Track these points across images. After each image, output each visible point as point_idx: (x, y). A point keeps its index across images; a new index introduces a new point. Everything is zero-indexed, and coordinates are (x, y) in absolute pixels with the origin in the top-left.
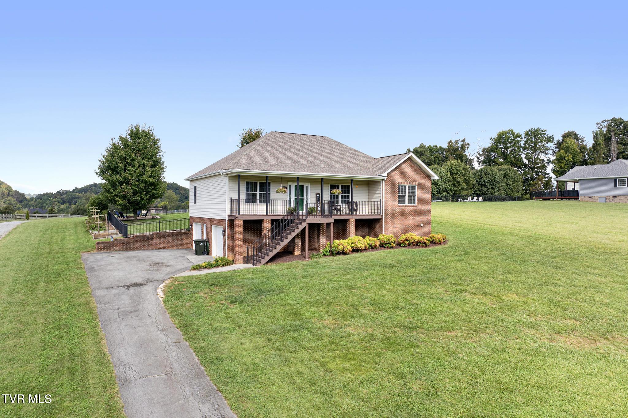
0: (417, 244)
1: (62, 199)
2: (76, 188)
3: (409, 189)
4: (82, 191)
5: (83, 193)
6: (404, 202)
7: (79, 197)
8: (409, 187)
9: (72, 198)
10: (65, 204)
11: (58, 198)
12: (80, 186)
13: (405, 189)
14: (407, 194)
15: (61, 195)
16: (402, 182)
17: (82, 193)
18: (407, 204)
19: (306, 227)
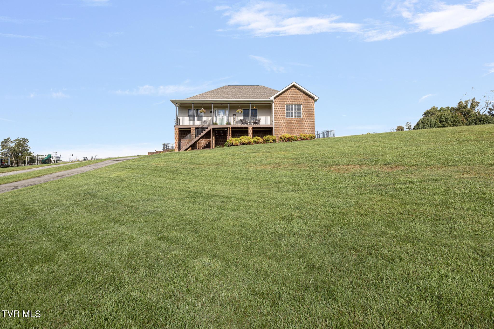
0: (288, 140)
6: (292, 116)
8: (295, 106)
13: (292, 107)
14: (294, 111)
16: (289, 103)
18: (294, 117)
19: (210, 130)
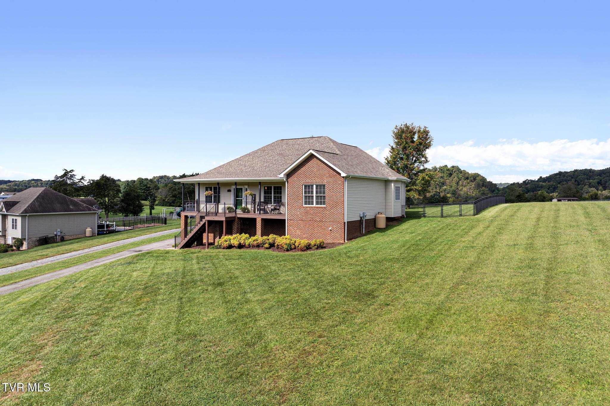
1: (527, 188)
2: (541, 177)
3: (316, 189)
4: (546, 181)
5: (547, 182)
6: (312, 202)
7: (543, 186)
8: (317, 186)
9: (536, 187)
10: (529, 193)
11: (523, 188)
12: (544, 176)
13: (312, 189)
14: (314, 195)
15: (527, 184)
16: (309, 181)
17: (545, 182)
18: (314, 205)
19: (205, 223)
